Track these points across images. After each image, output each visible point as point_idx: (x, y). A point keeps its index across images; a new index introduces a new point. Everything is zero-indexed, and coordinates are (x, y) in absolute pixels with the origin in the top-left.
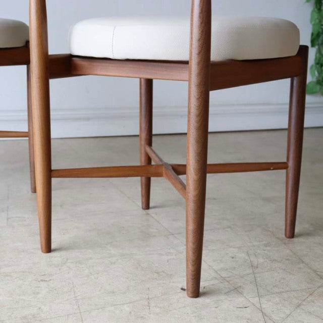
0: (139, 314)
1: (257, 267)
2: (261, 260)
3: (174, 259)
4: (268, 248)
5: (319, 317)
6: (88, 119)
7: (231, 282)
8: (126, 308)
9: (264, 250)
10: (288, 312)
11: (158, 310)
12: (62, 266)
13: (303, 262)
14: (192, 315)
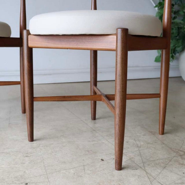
0: (79, 174)
1: (140, 147)
2: (142, 143)
3: (96, 144)
4: (145, 137)
5: (176, 173)
6: (50, 74)
7: (127, 156)
8: (72, 171)
9: (143, 138)
10: (159, 171)
11: (89, 172)
12: (37, 148)
13: (164, 144)
14: (108, 174)
